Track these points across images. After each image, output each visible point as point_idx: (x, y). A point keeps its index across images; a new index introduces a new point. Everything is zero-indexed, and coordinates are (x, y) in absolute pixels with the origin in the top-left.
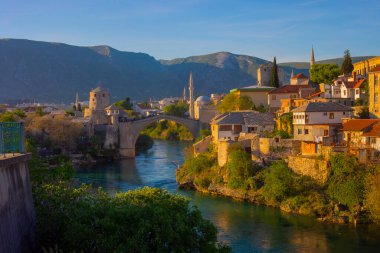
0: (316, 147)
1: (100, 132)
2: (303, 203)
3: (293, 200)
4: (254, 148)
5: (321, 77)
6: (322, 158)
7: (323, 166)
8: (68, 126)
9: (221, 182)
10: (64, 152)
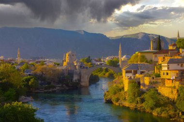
0: (173, 82)
1: (71, 74)
2: (164, 111)
3: (159, 109)
4: (141, 82)
5: (182, 45)
6: (175, 87)
7: (175, 92)
8: (55, 71)
9: (125, 99)
10: (52, 83)
